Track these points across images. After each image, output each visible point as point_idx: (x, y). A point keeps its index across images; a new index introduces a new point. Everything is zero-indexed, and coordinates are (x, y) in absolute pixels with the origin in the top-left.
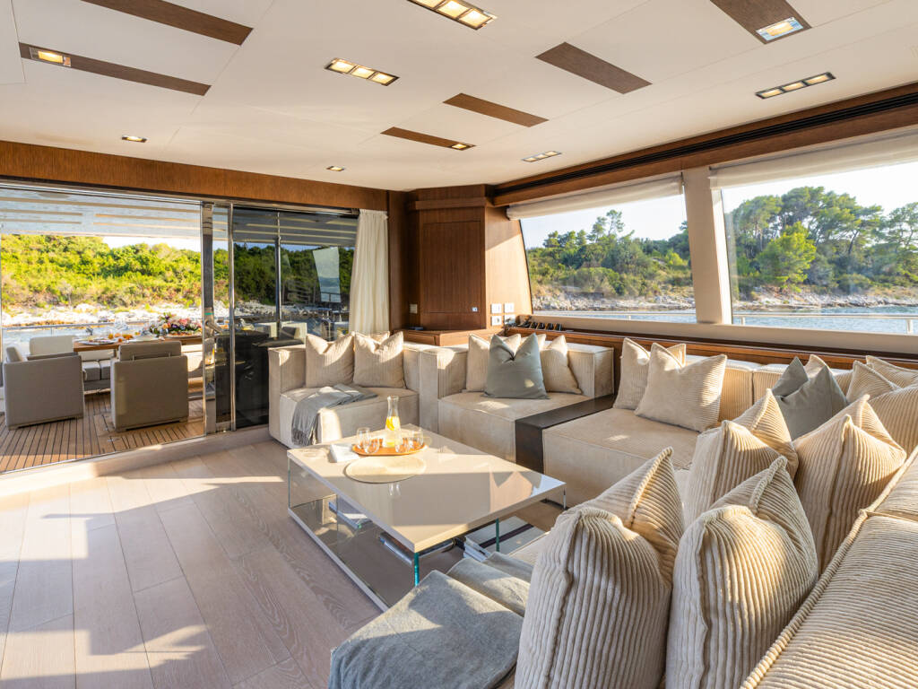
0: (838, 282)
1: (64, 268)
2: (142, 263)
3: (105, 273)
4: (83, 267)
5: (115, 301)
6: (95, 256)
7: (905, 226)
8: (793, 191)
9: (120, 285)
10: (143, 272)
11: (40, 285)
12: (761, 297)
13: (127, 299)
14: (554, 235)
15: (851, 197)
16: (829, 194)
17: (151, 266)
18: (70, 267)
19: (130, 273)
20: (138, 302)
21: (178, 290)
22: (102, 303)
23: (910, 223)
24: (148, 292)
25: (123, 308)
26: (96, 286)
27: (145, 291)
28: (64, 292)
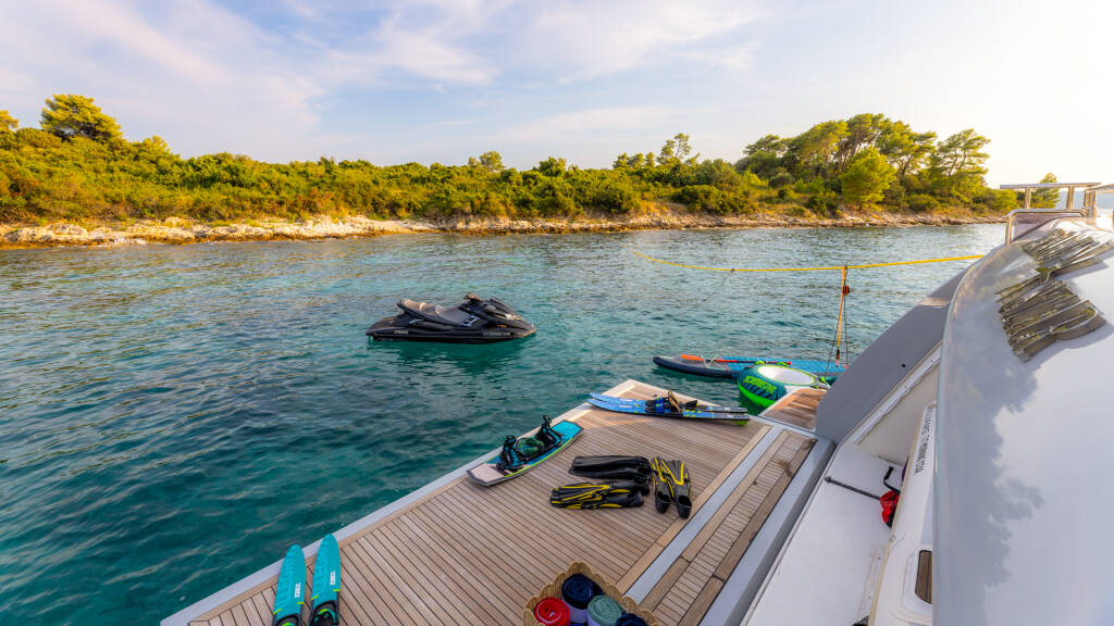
0: (908, 202)
1: (140, 178)
2: (232, 173)
3: (189, 184)
4: (162, 177)
5: (211, 213)
6: (172, 166)
7: (959, 151)
8: (856, 118)
9: (214, 196)
10: (234, 183)
11: (117, 195)
12: (845, 215)
13: (224, 211)
14: (623, 157)
15: (905, 124)
16: (886, 121)
17: (242, 176)
18: (146, 176)
19: (218, 184)
20: (237, 216)
21: (281, 203)
22: (194, 216)
23: (964, 149)
24: (248, 204)
25: (220, 222)
26: (184, 197)
27: (244, 203)
28: (148, 203)
